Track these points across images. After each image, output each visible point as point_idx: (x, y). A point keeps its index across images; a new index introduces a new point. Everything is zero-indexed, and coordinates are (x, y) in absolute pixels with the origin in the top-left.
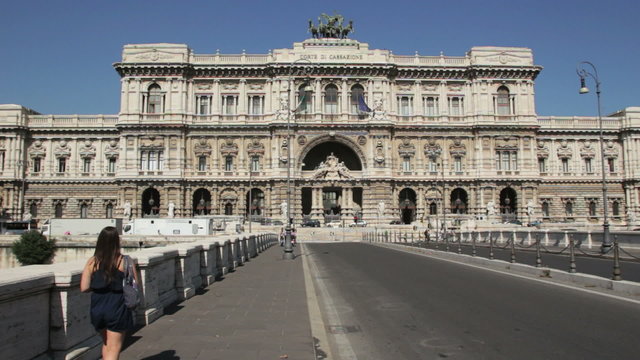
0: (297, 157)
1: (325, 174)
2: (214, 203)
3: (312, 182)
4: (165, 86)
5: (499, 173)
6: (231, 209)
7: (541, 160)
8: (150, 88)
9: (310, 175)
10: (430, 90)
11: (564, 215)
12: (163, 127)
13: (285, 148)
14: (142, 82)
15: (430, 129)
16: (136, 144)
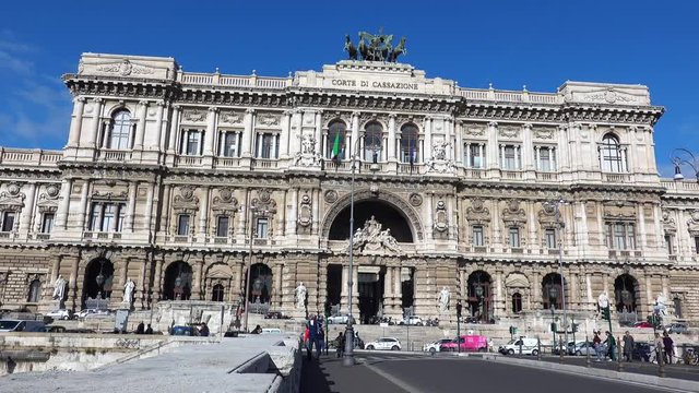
0: (322, 220)
2: (196, 284)
3: (343, 256)
4: (137, 112)
5: (612, 253)
6: (222, 293)
8: (115, 113)
9: (340, 247)
10: (509, 136)
13: (306, 205)
14: (103, 104)
15: (511, 188)
16: (85, 191)
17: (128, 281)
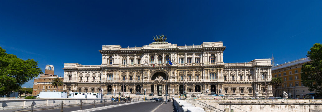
0: (150, 76)
1: (157, 81)
2: (127, 89)
3: (153, 83)
4: (113, 57)
6: (132, 91)
7: (225, 76)
8: (109, 58)
9: (153, 81)
10: (190, 56)
11: (232, 93)
12: (112, 68)
13: (146, 73)
14: (107, 55)
15: (189, 68)
16: (106, 73)
17: (114, 89)
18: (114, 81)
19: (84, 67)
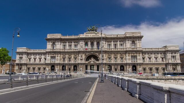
0: (84, 58)
1: (90, 62)
3: (87, 64)
4: (56, 43)
5: (132, 62)
6: (70, 70)
7: (144, 58)
8: (53, 43)
9: (87, 62)
10: (115, 43)
11: (150, 72)
12: (55, 52)
13: (81, 56)
14: (51, 42)
15: (115, 51)
16: (50, 56)
17: (57, 68)
18: (57, 62)
19: (32, 51)
